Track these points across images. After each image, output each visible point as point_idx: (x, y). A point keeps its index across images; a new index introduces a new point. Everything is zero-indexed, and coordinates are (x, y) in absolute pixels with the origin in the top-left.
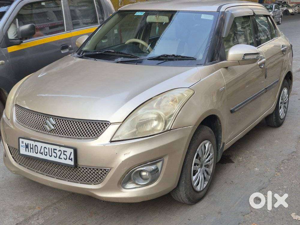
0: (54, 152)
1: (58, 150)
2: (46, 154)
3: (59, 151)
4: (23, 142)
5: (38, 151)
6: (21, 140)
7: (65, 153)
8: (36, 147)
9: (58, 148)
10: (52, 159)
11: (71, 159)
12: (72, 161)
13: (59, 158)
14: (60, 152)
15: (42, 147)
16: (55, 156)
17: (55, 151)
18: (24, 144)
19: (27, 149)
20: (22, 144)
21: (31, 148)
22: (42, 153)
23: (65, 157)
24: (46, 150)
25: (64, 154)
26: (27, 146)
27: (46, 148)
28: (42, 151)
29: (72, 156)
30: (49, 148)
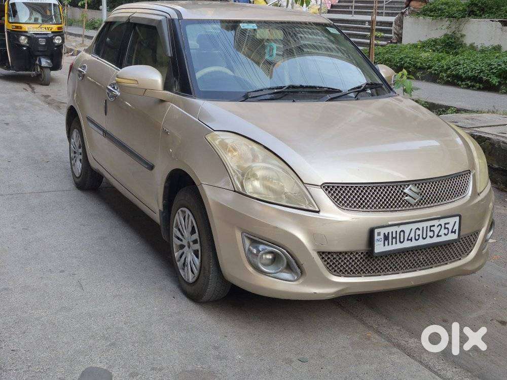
0: (431, 231)
1: (436, 226)
2: (417, 238)
3: (438, 226)
4: (379, 234)
5: (404, 238)
6: (377, 231)
7: (447, 226)
8: (402, 233)
9: (436, 223)
10: (429, 241)
11: (455, 232)
12: (455, 233)
13: (438, 236)
14: (440, 227)
15: (411, 229)
16: (432, 236)
17: (432, 229)
18: (382, 236)
19: (386, 243)
20: (379, 237)
21: (393, 238)
22: (411, 240)
23: (446, 231)
24: (418, 232)
25: (445, 228)
26: (386, 238)
27: (419, 229)
28: (412, 235)
29: (457, 227)
30: (423, 228)
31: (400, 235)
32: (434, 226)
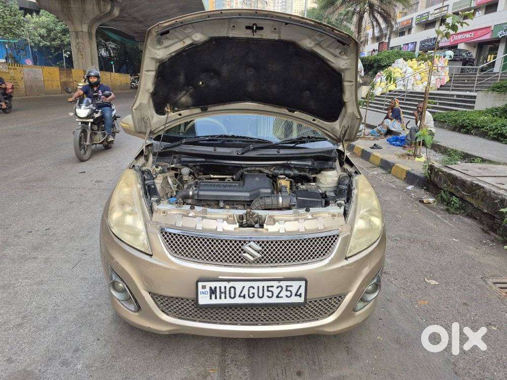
0: (268, 291)
1: (275, 287)
2: (251, 296)
3: (278, 287)
4: (204, 287)
5: (235, 294)
6: (200, 284)
8: (232, 290)
9: (275, 284)
10: (265, 300)
11: (300, 295)
12: (300, 297)
13: (278, 297)
14: (280, 289)
15: (244, 287)
16: (270, 296)
17: (270, 289)
18: (208, 289)
19: (213, 296)
20: (203, 290)
21: (221, 292)
22: (244, 297)
23: (289, 294)
24: (252, 290)
25: (287, 290)
26: (213, 292)
27: (254, 288)
28: (245, 292)
29: (302, 291)
30: (258, 287)
31: (230, 291)
32: (273, 287)
